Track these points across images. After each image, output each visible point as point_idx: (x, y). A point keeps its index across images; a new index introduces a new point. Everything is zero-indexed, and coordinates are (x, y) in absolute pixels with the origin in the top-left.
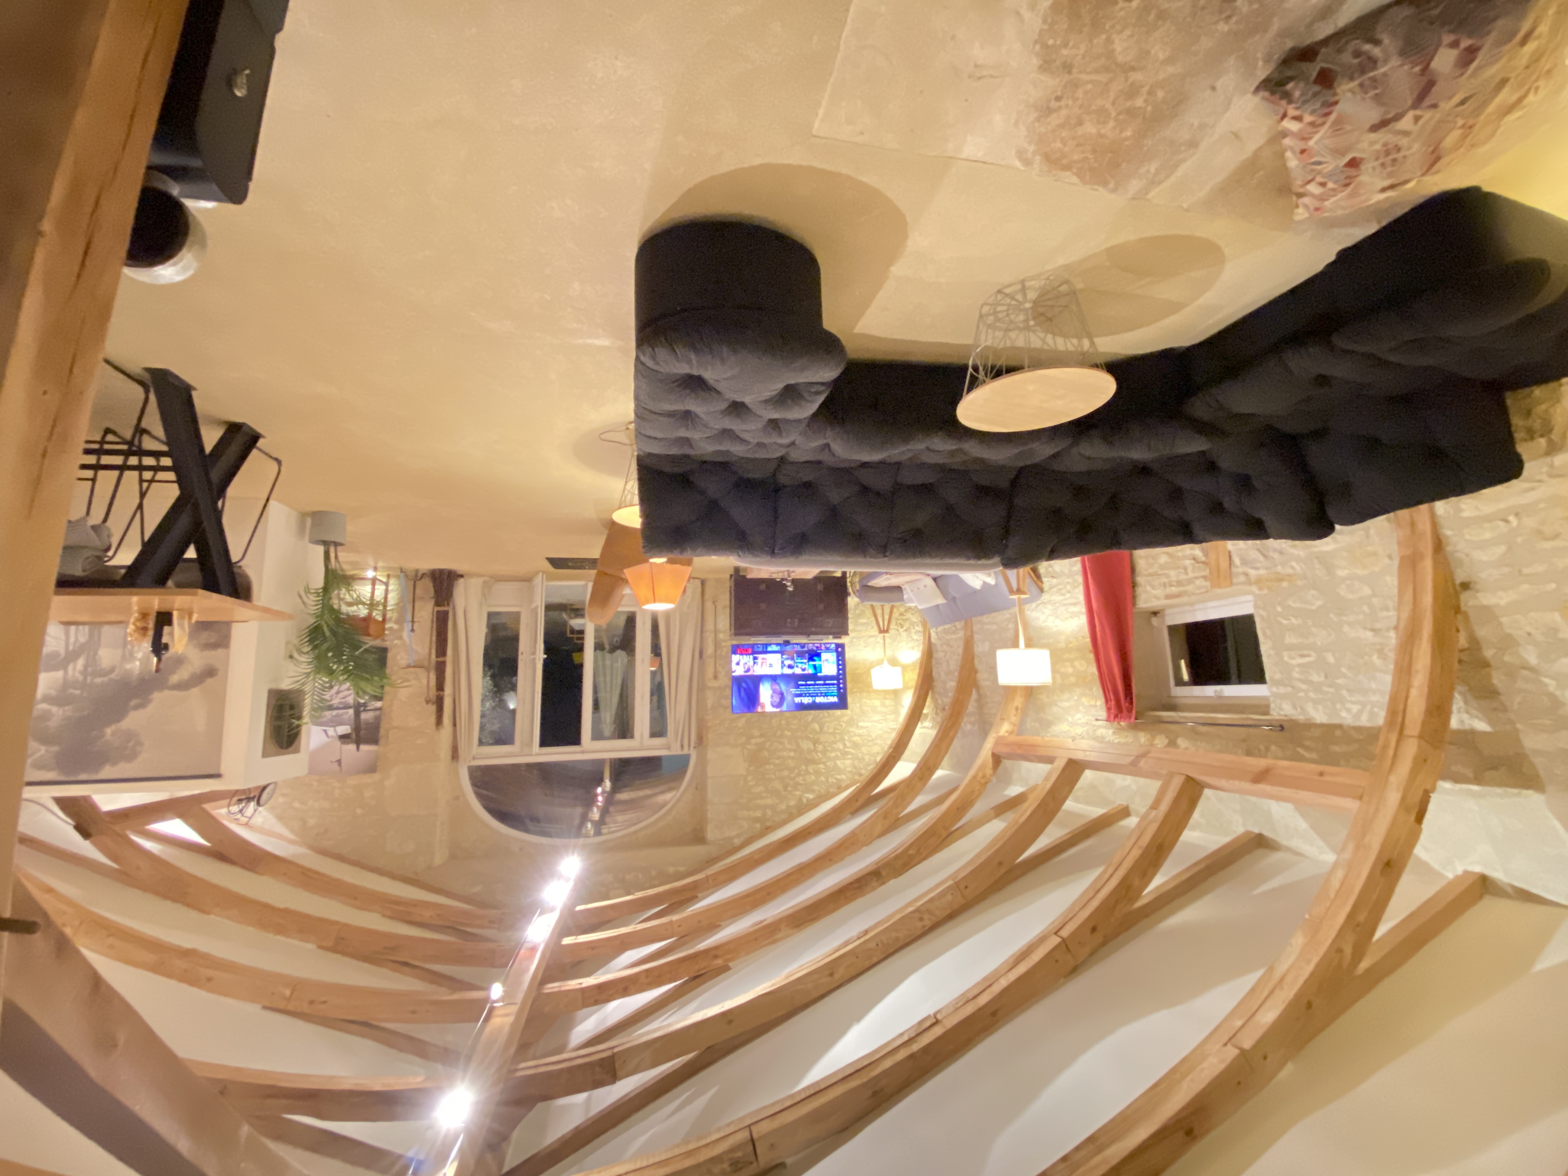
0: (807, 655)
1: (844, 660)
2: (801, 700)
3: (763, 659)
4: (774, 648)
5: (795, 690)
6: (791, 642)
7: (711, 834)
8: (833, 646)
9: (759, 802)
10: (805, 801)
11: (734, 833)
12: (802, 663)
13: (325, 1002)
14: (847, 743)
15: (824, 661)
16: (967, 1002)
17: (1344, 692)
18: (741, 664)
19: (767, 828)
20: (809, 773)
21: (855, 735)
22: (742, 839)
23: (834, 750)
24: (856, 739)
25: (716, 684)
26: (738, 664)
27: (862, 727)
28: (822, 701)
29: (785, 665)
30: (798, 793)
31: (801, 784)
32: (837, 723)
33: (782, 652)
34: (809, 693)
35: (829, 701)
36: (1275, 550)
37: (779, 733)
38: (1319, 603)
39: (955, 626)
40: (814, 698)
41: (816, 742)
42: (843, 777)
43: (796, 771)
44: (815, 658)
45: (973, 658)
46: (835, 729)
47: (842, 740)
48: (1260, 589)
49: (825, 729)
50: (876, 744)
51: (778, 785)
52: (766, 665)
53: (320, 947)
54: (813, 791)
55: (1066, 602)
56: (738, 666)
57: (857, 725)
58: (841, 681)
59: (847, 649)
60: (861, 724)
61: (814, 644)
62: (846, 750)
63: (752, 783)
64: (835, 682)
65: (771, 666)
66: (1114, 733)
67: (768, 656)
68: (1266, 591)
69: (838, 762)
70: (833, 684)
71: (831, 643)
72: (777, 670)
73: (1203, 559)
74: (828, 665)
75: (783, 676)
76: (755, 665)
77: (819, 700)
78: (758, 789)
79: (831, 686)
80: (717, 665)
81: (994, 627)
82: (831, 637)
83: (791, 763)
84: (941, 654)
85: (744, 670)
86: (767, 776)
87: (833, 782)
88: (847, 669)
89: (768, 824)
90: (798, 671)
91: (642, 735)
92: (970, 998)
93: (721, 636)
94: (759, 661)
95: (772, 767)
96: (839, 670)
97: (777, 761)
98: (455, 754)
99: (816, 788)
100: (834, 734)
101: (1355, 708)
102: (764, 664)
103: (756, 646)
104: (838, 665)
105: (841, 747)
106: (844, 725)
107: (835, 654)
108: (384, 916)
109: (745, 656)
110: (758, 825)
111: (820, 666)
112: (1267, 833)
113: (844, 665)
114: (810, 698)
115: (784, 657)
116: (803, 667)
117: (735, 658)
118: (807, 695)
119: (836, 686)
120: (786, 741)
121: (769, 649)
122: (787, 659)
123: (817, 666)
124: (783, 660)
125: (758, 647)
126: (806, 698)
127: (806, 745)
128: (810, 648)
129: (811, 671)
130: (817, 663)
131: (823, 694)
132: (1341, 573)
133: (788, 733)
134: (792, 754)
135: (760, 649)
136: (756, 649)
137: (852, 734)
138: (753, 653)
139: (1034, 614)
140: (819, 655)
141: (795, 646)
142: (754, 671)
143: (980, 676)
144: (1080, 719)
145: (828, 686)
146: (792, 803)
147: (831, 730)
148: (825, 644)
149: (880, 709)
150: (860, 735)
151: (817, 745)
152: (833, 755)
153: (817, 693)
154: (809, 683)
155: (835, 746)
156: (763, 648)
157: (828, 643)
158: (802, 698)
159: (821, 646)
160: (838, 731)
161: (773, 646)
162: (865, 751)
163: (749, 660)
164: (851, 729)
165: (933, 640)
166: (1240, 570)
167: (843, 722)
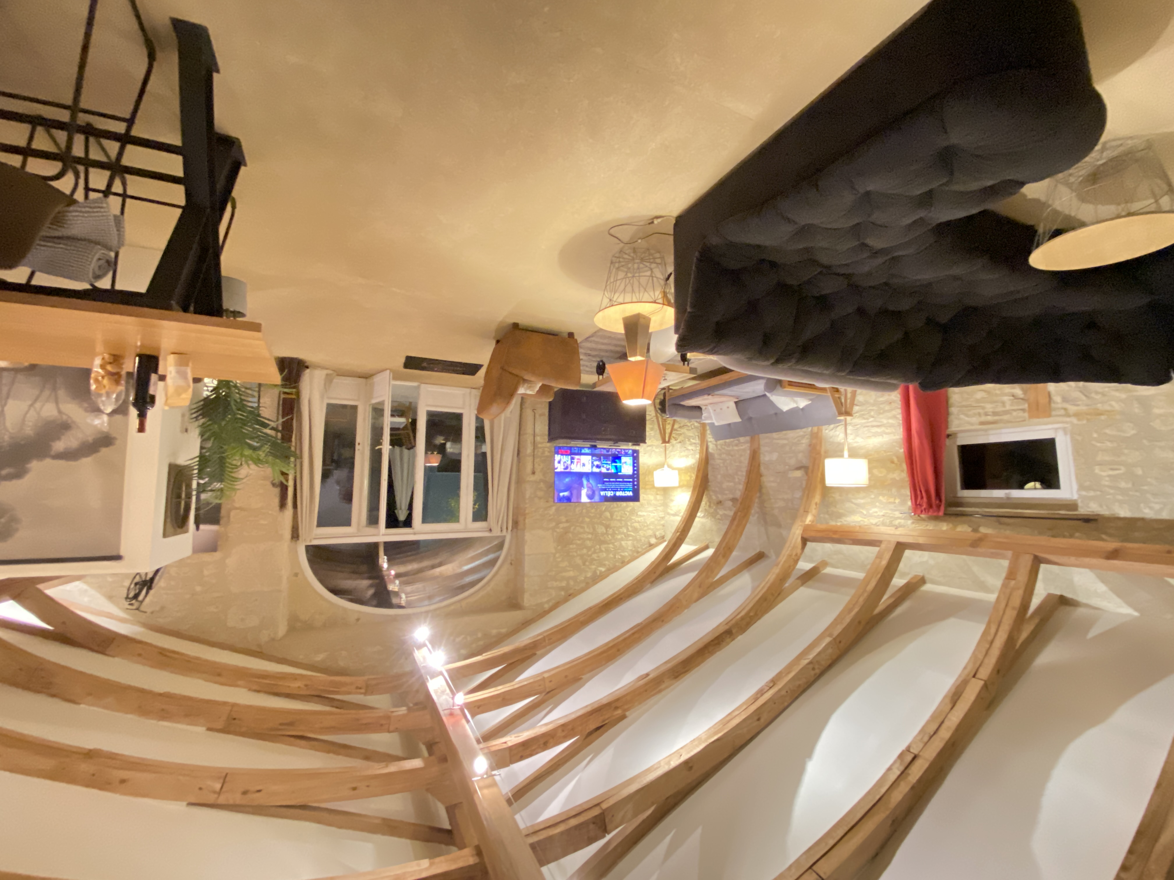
0: (611, 457)
1: (638, 463)
2: (605, 494)
3: (578, 459)
4: (587, 451)
5: (601, 485)
6: (598, 446)
7: (528, 600)
8: (630, 452)
9: (564, 574)
10: (598, 573)
11: (545, 600)
12: (607, 464)
13: (259, 791)
14: (629, 527)
15: (623, 463)
16: (931, 737)
17: (1149, 496)
18: (562, 463)
19: (570, 595)
20: (601, 551)
21: (636, 522)
22: (551, 604)
23: (620, 533)
24: (636, 525)
25: (532, 478)
26: (559, 462)
27: (641, 516)
28: (621, 495)
29: (594, 465)
30: (593, 567)
31: (596, 560)
32: (623, 512)
33: (593, 455)
34: (612, 488)
35: (626, 495)
36: (1097, 393)
37: (581, 519)
38: (1133, 432)
39: (739, 440)
40: (615, 492)
41: (607, 527)
42: (626, 554)
43: (593, 549)
44: (617, 461)
45: (759, 465)
46: (621, 517)
47: (626, 526)
48: (1079, 420)
49: (614, 517)
50: (649, 529)
51: (578, 561)
52: (580, 465)
53: (209, 729)
54: (604, 565)
55: (868, 425)
56: (559, 464)
57: (637, 514)
58: (635, 479)
59: (640, 455)
60: (639, 513)
61: (616, 449)
62: (629, 533)
63: (559, 560)
64: (631, 480)
65: (584, 465)
66: (913, 523)
67: (583, 458)
68: (1085, 422)
69: (623, 543)
70: (630, 482)
71: (629, 449)
72: (587, 469)
73: (1022, 396)
74: (626, 467)
75: (593, 474)
76: (572, 464)
77: (619, 494)
78: (565, 564)
79: (628, 483)
80: (535, 463)
81: (785, 442)
82: (630, 444)
83: (589, 543)
84: (718, 461)
85: (563, 467)
86: (571, 554)
87: (619, 558)
88: (641, 472)
89: (571, 592)
90: (604, 470)
91: (466, 519)
92: (932, 733)
93: (538, 439)
94: (575, 461)
95: (575, 546)
96: (634, 470)
97: (579, 542)
98: (295, 535)
99: (607, 563)
100: (620, 520)
101: (1157, 507)
102: (579, 464)
103: (573, 449)
104: (634, 467)
105: (625, 531)
106: (628, 514)
107: (631, 458)
108: (250, 690)
109: (565, 456)
110: (563, 593)
111: (621, 466)
112: (1069, 595)
113: (638, 467)
114: (612, 492)
115: (594, 458)
116: (608, 468)
117: (557, 457)
118: (610, 489)
119: (631, 483)
120: (586, 526)
121: (583, 451)
122: (596, 460)
123: (618, 467)
124: (593, 461)
125: (575, 450)
126: (609, 492)
127: (601, 529)
128: (613, 452)
129: (613, 471)
130: (618, 464)
131: (622, 489)
132: (1157, 411)
133: (587, 520)
134: (590, 536)
135: (576, 451)
136: (573, 451)
137: (633, 521)
138: (571, 454)
139: (831, 433)
140: (619, 458)
141: (602, 450)
142: (571, 468)
143: (764, 479)
144: (876, 512)
145: (626, 483)
146: (589, 575)
147: (619, 518)
148: (624, 450)
149: (653, 502)
150: (639, 522)
151: (608, 529)
152: (619, 537)
153: (617, 488)
154: (611, 480)
155: (621, 530)
156: (578, 450)
157: (627, 449)
158: (606, 492)
159: (621, 451)
160: (623, 519)
161: (585, 449)
162: (642, 534)
163: (567, 460)
164: (633, 517)
165: (710, 450)
166: (1060, 406)
167: (628, 512)
